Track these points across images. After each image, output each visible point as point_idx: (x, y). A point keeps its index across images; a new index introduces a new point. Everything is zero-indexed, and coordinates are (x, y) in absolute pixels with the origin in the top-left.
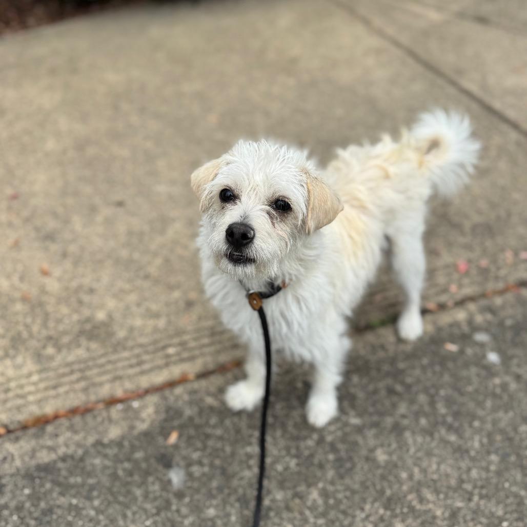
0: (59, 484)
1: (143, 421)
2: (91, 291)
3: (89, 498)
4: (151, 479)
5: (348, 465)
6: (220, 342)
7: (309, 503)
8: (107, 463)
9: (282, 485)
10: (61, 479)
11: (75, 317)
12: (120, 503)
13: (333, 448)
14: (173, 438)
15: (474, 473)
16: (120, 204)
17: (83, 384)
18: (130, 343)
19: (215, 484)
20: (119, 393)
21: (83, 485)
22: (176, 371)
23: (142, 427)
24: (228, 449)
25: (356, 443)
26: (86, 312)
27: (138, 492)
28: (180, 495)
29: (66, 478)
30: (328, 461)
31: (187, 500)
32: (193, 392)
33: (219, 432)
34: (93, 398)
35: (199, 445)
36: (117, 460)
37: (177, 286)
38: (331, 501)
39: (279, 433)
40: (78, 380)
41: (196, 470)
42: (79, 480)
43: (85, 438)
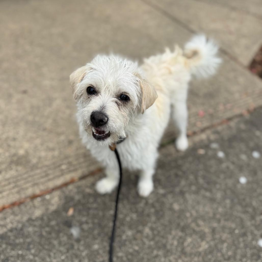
0: (10, 244)
1: (53, 205)
2: (14, 139)
3: (29, 249)
4: (61, 235)
5: (161, 213)
7: (145, 234)
8: (36, 229)
9: (130, 228)
10: (11, 242)
11: (7, 154)
12: (46, 250)
13: (153, 206)
14: (71, 212)
16: (25, 92)
17: (16, 190)
18: (40, 165)
19: (96, 232)
20: (37, 192)
21: (24, 243)
22: (68, 177)
23: (53, 208)
24: (101, 214)
25: (163, 202)
26: (13, 151)
27: (55, 242)
28: (78, 241)
29: (14, 241)
30: (151, 212)
31: (82, 242)
32: (78, 187)
33: (95, 205)
34: (23, 196)
35: (85, 213)
36: (41, 227)
37: (62, 133)
38: (156, 232)
39: (125, 202)
40: (14, 188)
41: (85, 227)
42: (21, 240)
43: (22, 218)
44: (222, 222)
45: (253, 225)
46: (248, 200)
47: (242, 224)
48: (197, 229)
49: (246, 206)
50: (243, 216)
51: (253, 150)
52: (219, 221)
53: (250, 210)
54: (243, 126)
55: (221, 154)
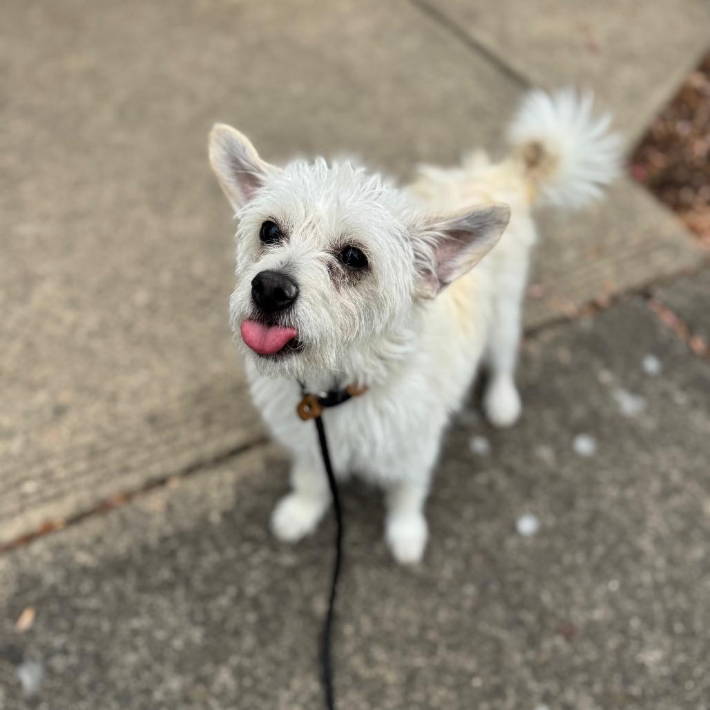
5: (273, 626)
6: (103, 466)
7: (216, 688)
9: (179, 669)
13: (256, 604)
14: (26, 620)
15: (443, 616)
19: (84, 679)
22: (35, 518)
24: (106, 626)
25: (287, 593)
30: (246, 623)
32: (59, 548)
35: (63, 624)
38: (247, 682)
39: (180, 593)
41: (59, 663)
44: (442, 651)
45: (528, 663)
46: (529, 586)
47: (497, 662)
48: (365, 673)
49: (522, 605)
50: (504, 635)
51: (578, 429)
52: (432, 650)
53: (529, 617)
54: (564, 355)
55: (479, 445)
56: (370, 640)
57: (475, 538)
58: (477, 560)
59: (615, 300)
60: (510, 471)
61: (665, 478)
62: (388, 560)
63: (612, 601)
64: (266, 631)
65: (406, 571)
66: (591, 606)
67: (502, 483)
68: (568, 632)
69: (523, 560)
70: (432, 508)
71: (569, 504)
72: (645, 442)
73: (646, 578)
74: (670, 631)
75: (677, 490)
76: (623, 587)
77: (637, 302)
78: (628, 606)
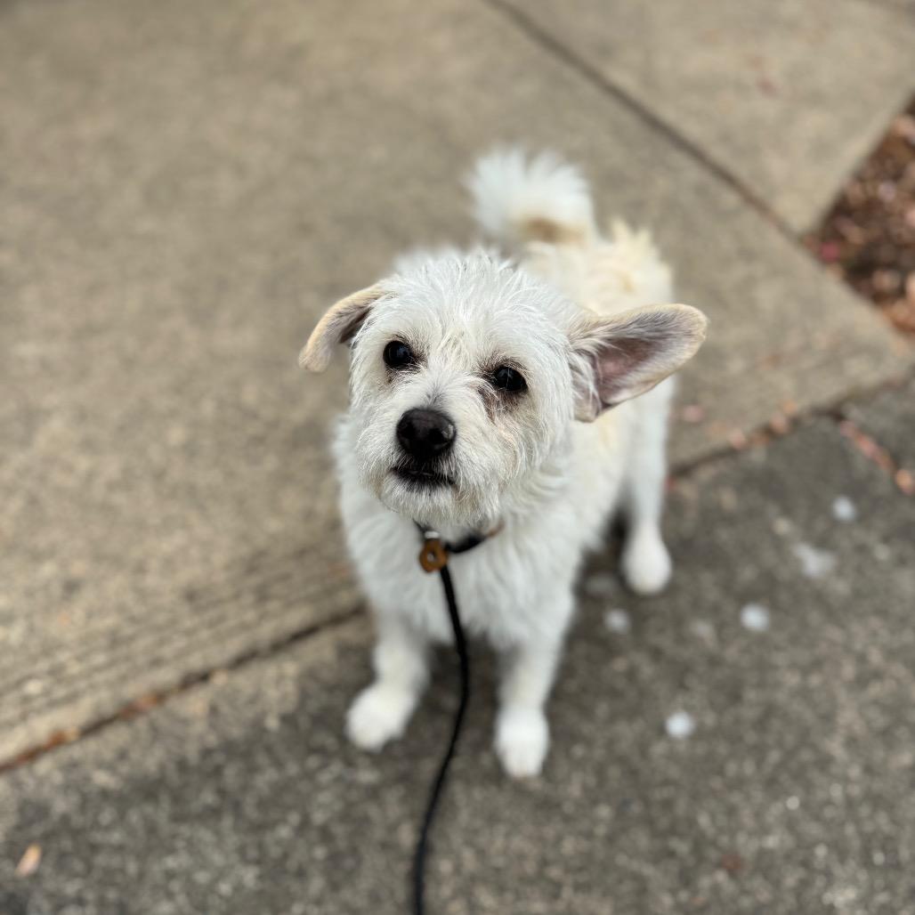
5: (349, 863)
6: (128, 658)
13: (325, 835)
14: (31, 860)
15: (569, 846)
22: (42, 727)
24: (132, 867)
25: (366, 820)
30: (313, 860)
32: (73, 765)
35: (78, 866)
39: (227, 822)
44: (567, 893)
45: (679, 908)
46: (681, 807)
47: (639, 906)
49: (672, 831)
50: (648, 870)
51: (746, 597)
52: (554, 891)
53: (682, 847)
54: (728, 499)
55: (617, 621)
56: (473, 879)
57: (611, 743)
58: (614, 772)
59: (795, 422)
60: (656, 654)
61: (862, 659)
62: (498, 774)
63: (790, 823)
64: (339, 869)
65: (519, 788)
66: (764, 831)
67: (647, 670)
68: (733, 866)
69: (674, 772)
70: (557, 706)
71: (735, 697)
72: (834, 612)
73: (837, 792)
74: (867, 863)
75: (878, 675)
76: (804, 805)
77: (826, 425)
78: (813, 829)
